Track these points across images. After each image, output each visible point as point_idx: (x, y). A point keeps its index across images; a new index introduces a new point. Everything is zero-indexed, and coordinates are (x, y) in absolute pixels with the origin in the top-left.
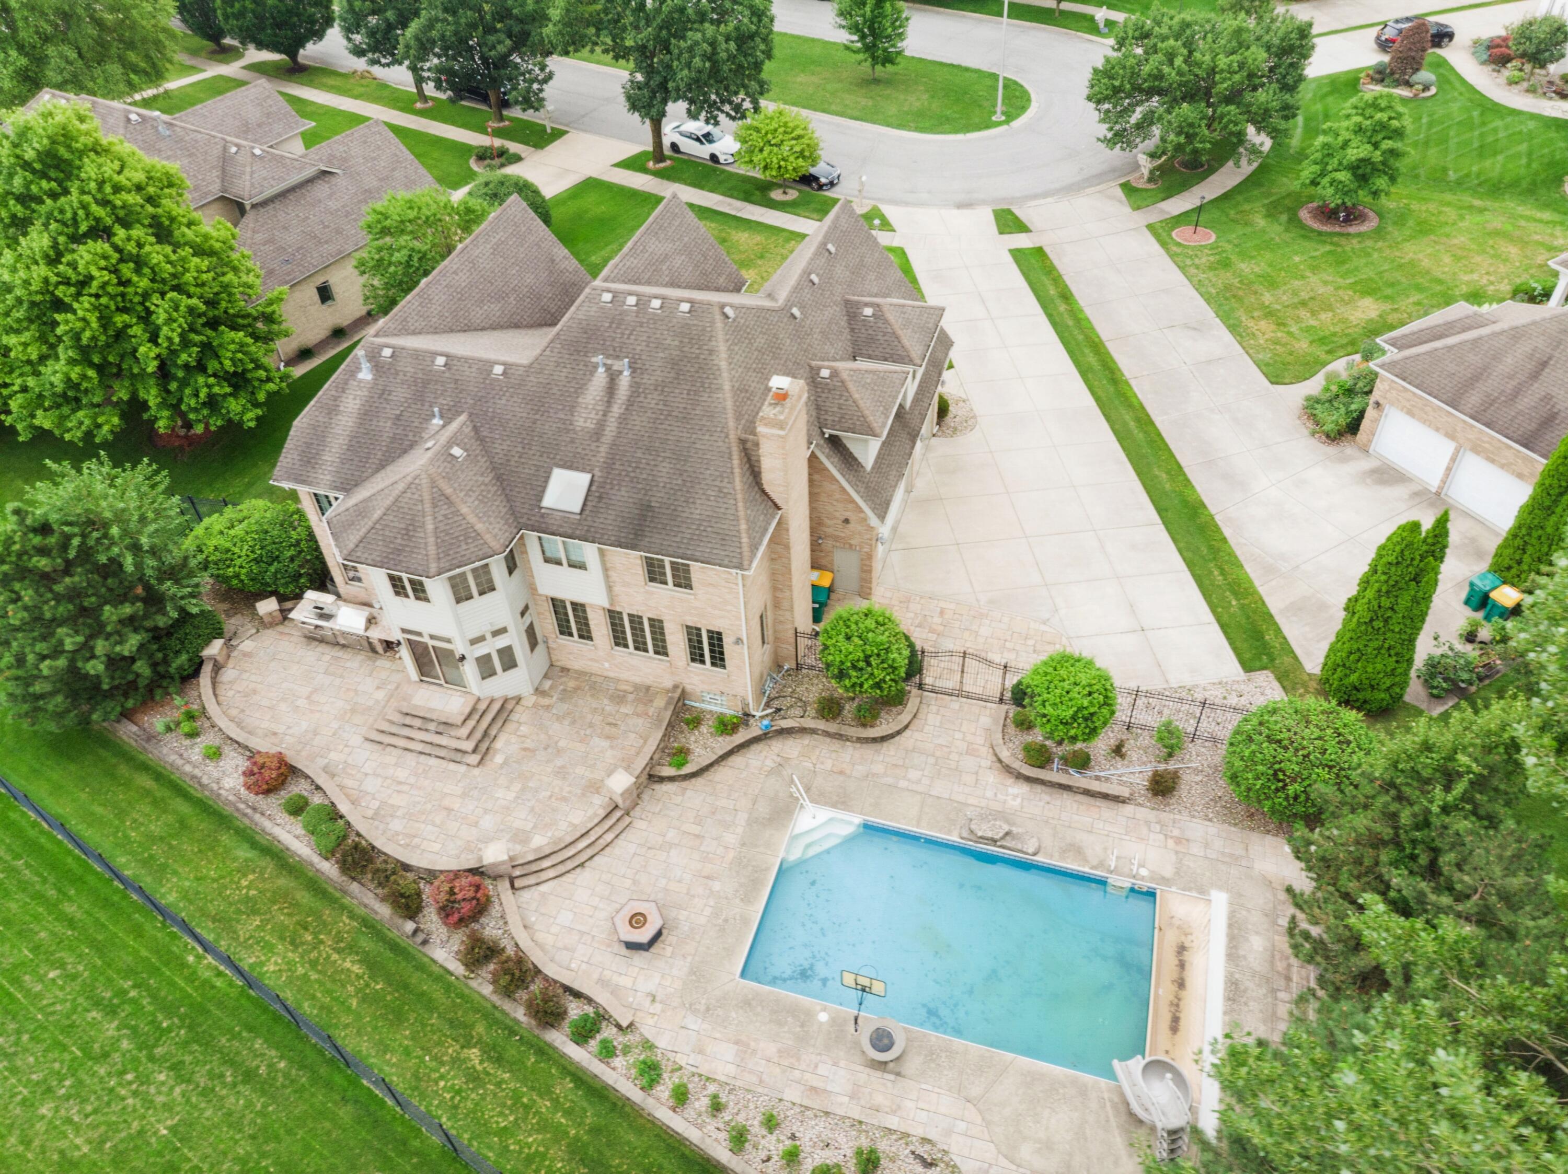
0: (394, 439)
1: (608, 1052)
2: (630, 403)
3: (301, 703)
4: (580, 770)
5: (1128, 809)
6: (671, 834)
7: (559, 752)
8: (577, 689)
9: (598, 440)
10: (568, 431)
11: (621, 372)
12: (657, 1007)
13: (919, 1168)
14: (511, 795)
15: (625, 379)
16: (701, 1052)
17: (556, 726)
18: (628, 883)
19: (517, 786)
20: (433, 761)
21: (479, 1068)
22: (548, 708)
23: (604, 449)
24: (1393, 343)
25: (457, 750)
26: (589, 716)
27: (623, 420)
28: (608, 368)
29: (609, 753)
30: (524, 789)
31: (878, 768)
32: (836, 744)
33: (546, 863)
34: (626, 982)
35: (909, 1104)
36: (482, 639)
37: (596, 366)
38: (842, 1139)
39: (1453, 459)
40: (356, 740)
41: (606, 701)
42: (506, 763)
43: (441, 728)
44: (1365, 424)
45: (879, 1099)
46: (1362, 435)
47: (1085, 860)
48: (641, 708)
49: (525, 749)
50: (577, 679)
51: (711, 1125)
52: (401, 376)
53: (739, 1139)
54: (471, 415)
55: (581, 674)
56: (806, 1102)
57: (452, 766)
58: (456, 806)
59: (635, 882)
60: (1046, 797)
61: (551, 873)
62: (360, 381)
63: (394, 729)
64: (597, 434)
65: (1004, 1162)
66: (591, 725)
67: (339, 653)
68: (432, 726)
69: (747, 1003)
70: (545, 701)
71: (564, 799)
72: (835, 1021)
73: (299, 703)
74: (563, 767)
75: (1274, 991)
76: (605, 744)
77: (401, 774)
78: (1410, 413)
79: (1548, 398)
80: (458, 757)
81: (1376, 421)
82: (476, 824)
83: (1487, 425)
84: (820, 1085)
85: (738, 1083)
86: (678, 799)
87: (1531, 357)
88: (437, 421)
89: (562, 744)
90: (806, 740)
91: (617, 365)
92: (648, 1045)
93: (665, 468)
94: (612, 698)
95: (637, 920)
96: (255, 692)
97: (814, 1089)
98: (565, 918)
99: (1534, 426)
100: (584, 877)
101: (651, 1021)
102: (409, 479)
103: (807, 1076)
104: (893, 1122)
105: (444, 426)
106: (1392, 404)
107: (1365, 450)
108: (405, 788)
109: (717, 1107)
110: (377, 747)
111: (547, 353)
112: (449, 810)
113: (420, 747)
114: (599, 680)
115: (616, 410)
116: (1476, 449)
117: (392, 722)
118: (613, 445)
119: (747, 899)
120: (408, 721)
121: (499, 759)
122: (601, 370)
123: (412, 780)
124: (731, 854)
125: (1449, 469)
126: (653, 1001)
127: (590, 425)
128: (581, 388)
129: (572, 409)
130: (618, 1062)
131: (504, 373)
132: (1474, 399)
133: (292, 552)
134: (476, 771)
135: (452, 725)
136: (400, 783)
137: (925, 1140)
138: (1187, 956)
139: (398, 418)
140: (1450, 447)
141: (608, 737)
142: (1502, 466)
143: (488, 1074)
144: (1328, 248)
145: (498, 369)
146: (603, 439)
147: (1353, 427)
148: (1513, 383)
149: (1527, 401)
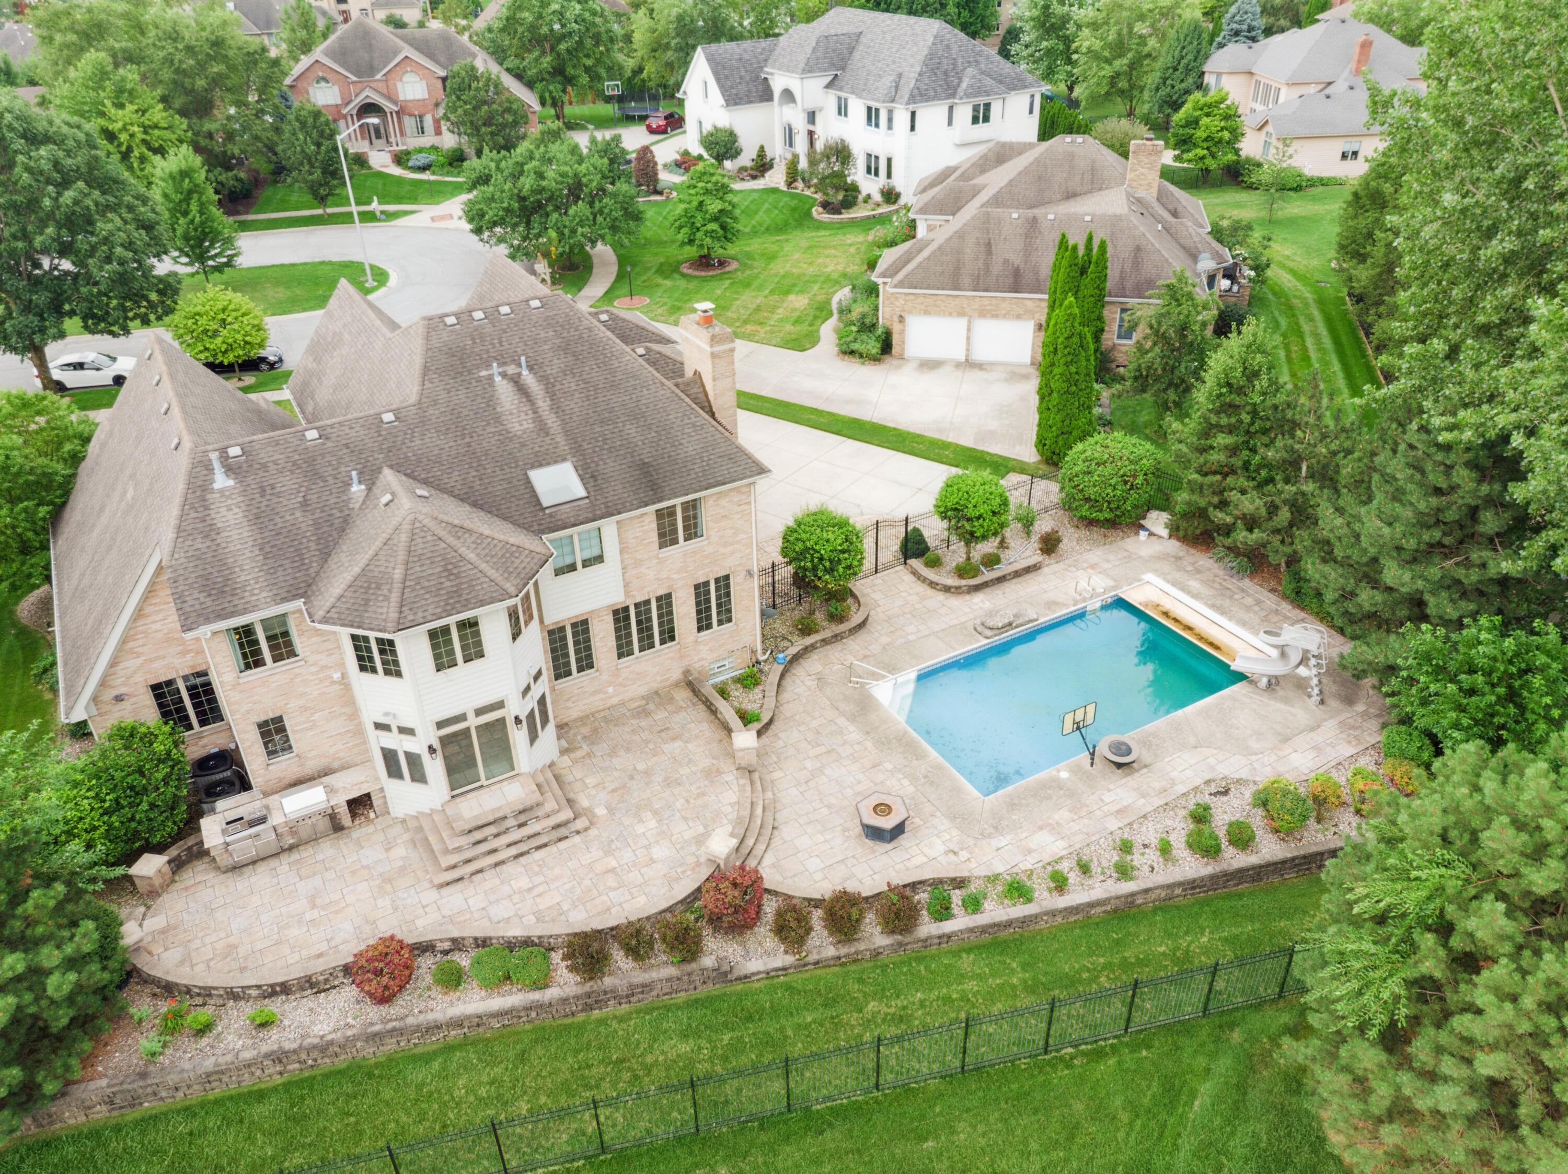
0: (316, 524)
1: (974, 904)
2: (551, 394)
3: (315, 914)
4: (684, 771)
5: (1045, 570)
6: (809, 764)
7: (647, 773)
8: (595, 730)
9: (547, 434)
10: (511, 439)
11: (520, 374)
12: (964, 855)
13: (1225, 799)
14: (653, 824)
15: (528, 378)
16: (1030, 852)
17: (616, 761)
18: (825, 811)
19: (648, 815)
20: (538, 855)
21: (892, 1010)
22: (589, 755)
23: (560, 439)
24: (883, 275)
25: (558, 826)
26: (637, 738)
27: (556, 408)
28: (504, 375)
29: (690, 746)
30: (656, 813)
31: (885, 640)
32: (838, 646)
33: (750, 842)
34: (921, 859)
35: (1174, 774)
36: (528, 688)
37: (490, 378)
38: (1169, 822)
39: (969, 330)
40: (433, 895)
41: (634, 722)
42: (611, 810)
43: (522, 818)
44: (895, 339)
45: (1157, 785)
46: (895, 350)
47: (1066, 605)
48: (670, 708)
49: (613, 791)
50: (584, 725)
51: (1096, 881)
52: (272, 467)
53: (1124, 872)
54: (391, 467)
55: (583, 720)
56: (1126, 821)
57: (562, 845)
58: (614, 863)
59: (829, 807)
60: (999, 592)
61: (761, 847)
62: (221, 491)
63: (468, 855)
64: (542, 428)
65: (1254, 758)
66: (647, 742)
67: (295, 856)
68: (511, 822)
69: (1012, 804)
70: (579, 754)
71: (703, 794)
72: (1076, 770)
73: (308, 916)
74: (666, 779)
75: (1231, 597)
76: (678, 744)
77: (523, 882)
78: (927, 312)
79: (1006, 261)
80: (563, 832)
81: (902, 332)
82: (652, 861)
83: (986, 290)
84: (1119, 806)
85: (1077, 846)
86: (780, 743)
87: (978, 244)
88: (357, 489)
89: (641, 766)
90: (815, 656)
91: (511, 370)
92: (993, 879)
93: (631, 430)
94: (634, 717)
95: (882, 809)
96: (233, 947)
97: (1119, 812)
98: (814, 864)
99: (1011, 280)
100: (787, 832)
101: (973, 865)
102: (406, 527)
103: (1105, 808)
104: (1181, 789)
105: (369, 489)
106: (910, 312)
107: (902, 357)
108: (541, 889)
109: (1085, 869)
110: (460, 885)
111: (428, 385)
112: (613, 870)
113: (514, 851)
114: (606, 713)
115: (543, 404)
116: (983, 314)
117: (458, 849)
118: (566, 433)
119: (919, 755)
120: (478, 835)
121: (601, 811)
122: (498, 379)
123: (539, 879)
124: (869, 744)
125: (968, 338)
126: (955, 853)
127: (528, 425)
128: (491, 401)
129: (498, 419)
130: (987, 905)
131: (397, 419)
132: (966, 280)
133: (164, 770)
134: (593, 832)
135: (531, 808)
136: (530, 890)
137: (1208, 782)
138: (1173, 615)
139: (305, 504)
140: (963, 322)
141: (673, 739)
142: (1004, 317)
143: (904, 1008)
144: (728, 282)
145: (388, 417)
146: (552, 431)
147: (886, 347)
148: (981, 262)
149: (996, 268)
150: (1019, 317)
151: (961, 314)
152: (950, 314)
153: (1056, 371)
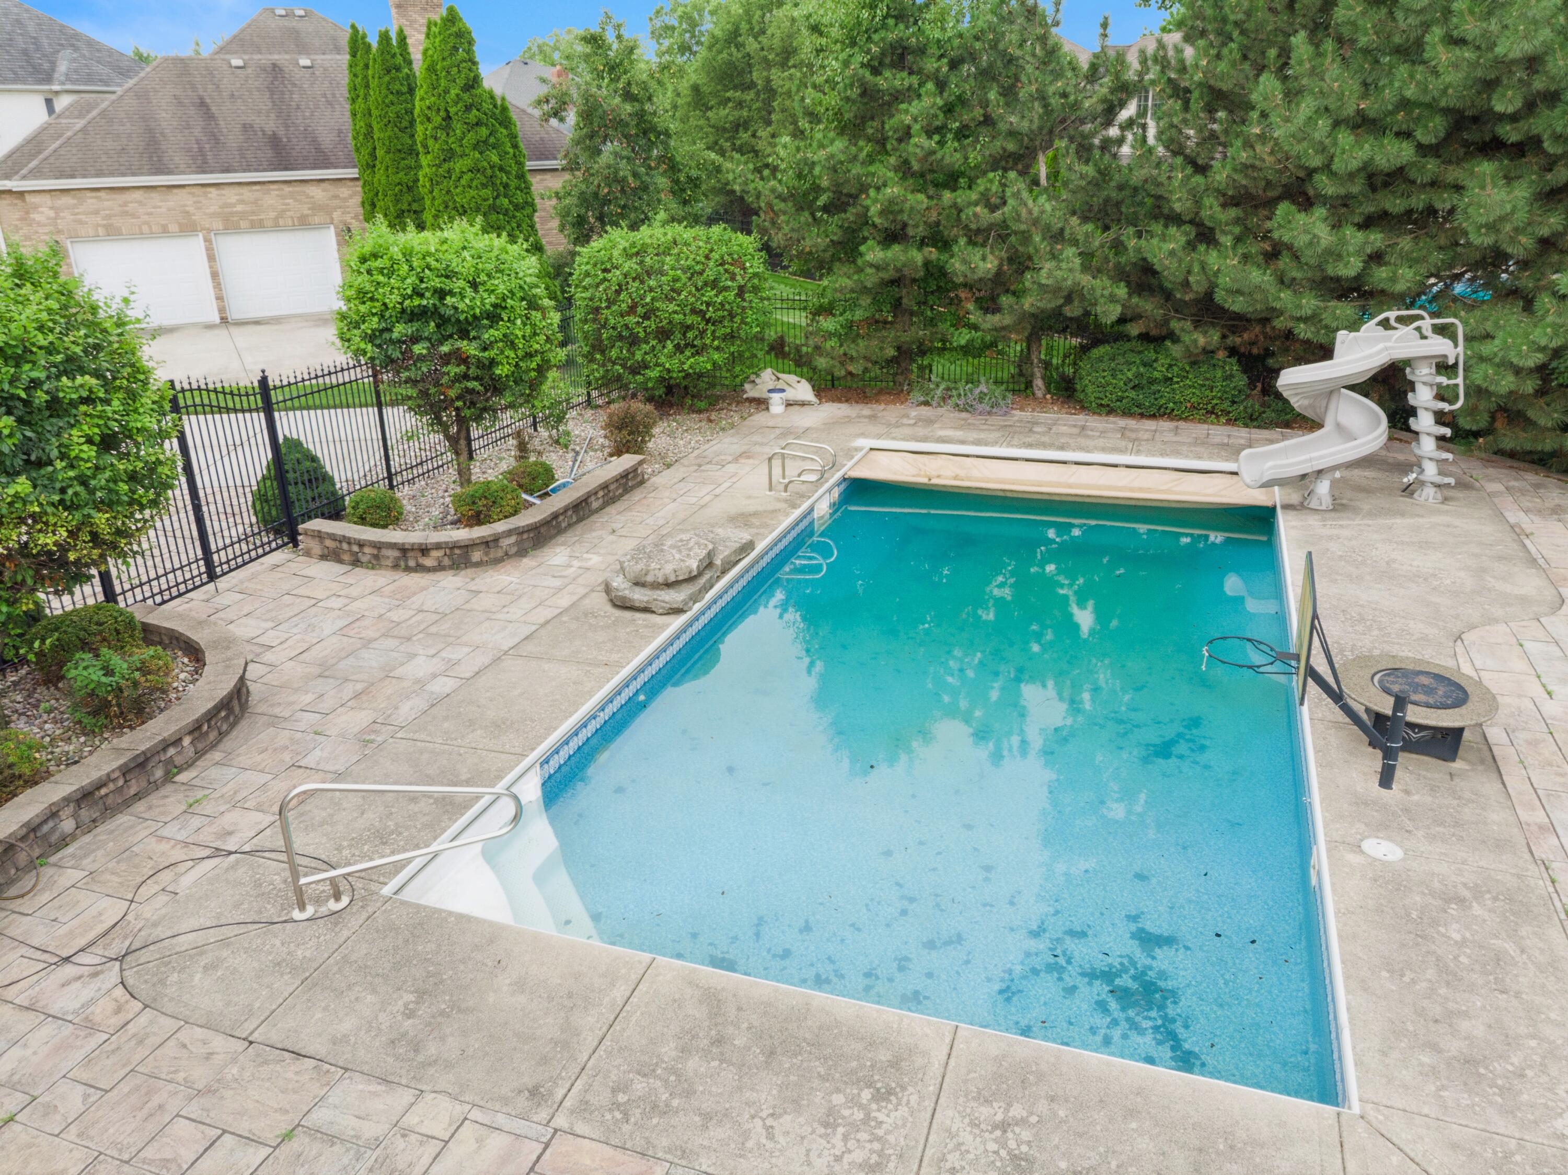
31: (347, 723)
39: (211, 257)
47: (778, 512)
60: (599, 533)
75: (1032, 432)
78: (112, 233)
79: (247, 128)
83: (227, 171)
87: (181, 104)
106: (75, 237)
116: (231, 225)
125: (215, 275)
140: (196, 244)
142: (277, 226)
148: (197, 132)
149: (233, 138)
150: (303, 223)
151: (188, 228)
152: (165, 232)
153: (459, 165)
